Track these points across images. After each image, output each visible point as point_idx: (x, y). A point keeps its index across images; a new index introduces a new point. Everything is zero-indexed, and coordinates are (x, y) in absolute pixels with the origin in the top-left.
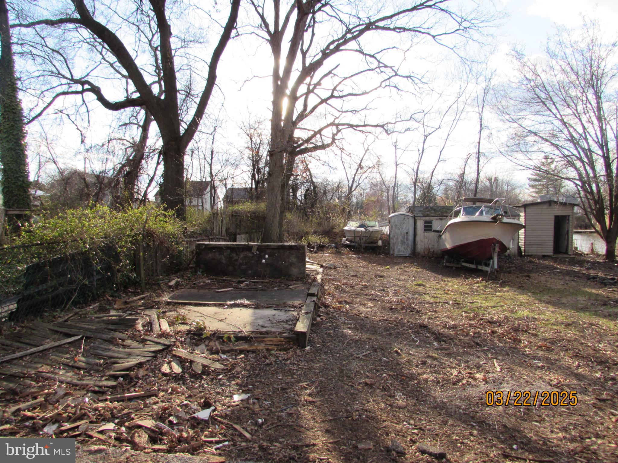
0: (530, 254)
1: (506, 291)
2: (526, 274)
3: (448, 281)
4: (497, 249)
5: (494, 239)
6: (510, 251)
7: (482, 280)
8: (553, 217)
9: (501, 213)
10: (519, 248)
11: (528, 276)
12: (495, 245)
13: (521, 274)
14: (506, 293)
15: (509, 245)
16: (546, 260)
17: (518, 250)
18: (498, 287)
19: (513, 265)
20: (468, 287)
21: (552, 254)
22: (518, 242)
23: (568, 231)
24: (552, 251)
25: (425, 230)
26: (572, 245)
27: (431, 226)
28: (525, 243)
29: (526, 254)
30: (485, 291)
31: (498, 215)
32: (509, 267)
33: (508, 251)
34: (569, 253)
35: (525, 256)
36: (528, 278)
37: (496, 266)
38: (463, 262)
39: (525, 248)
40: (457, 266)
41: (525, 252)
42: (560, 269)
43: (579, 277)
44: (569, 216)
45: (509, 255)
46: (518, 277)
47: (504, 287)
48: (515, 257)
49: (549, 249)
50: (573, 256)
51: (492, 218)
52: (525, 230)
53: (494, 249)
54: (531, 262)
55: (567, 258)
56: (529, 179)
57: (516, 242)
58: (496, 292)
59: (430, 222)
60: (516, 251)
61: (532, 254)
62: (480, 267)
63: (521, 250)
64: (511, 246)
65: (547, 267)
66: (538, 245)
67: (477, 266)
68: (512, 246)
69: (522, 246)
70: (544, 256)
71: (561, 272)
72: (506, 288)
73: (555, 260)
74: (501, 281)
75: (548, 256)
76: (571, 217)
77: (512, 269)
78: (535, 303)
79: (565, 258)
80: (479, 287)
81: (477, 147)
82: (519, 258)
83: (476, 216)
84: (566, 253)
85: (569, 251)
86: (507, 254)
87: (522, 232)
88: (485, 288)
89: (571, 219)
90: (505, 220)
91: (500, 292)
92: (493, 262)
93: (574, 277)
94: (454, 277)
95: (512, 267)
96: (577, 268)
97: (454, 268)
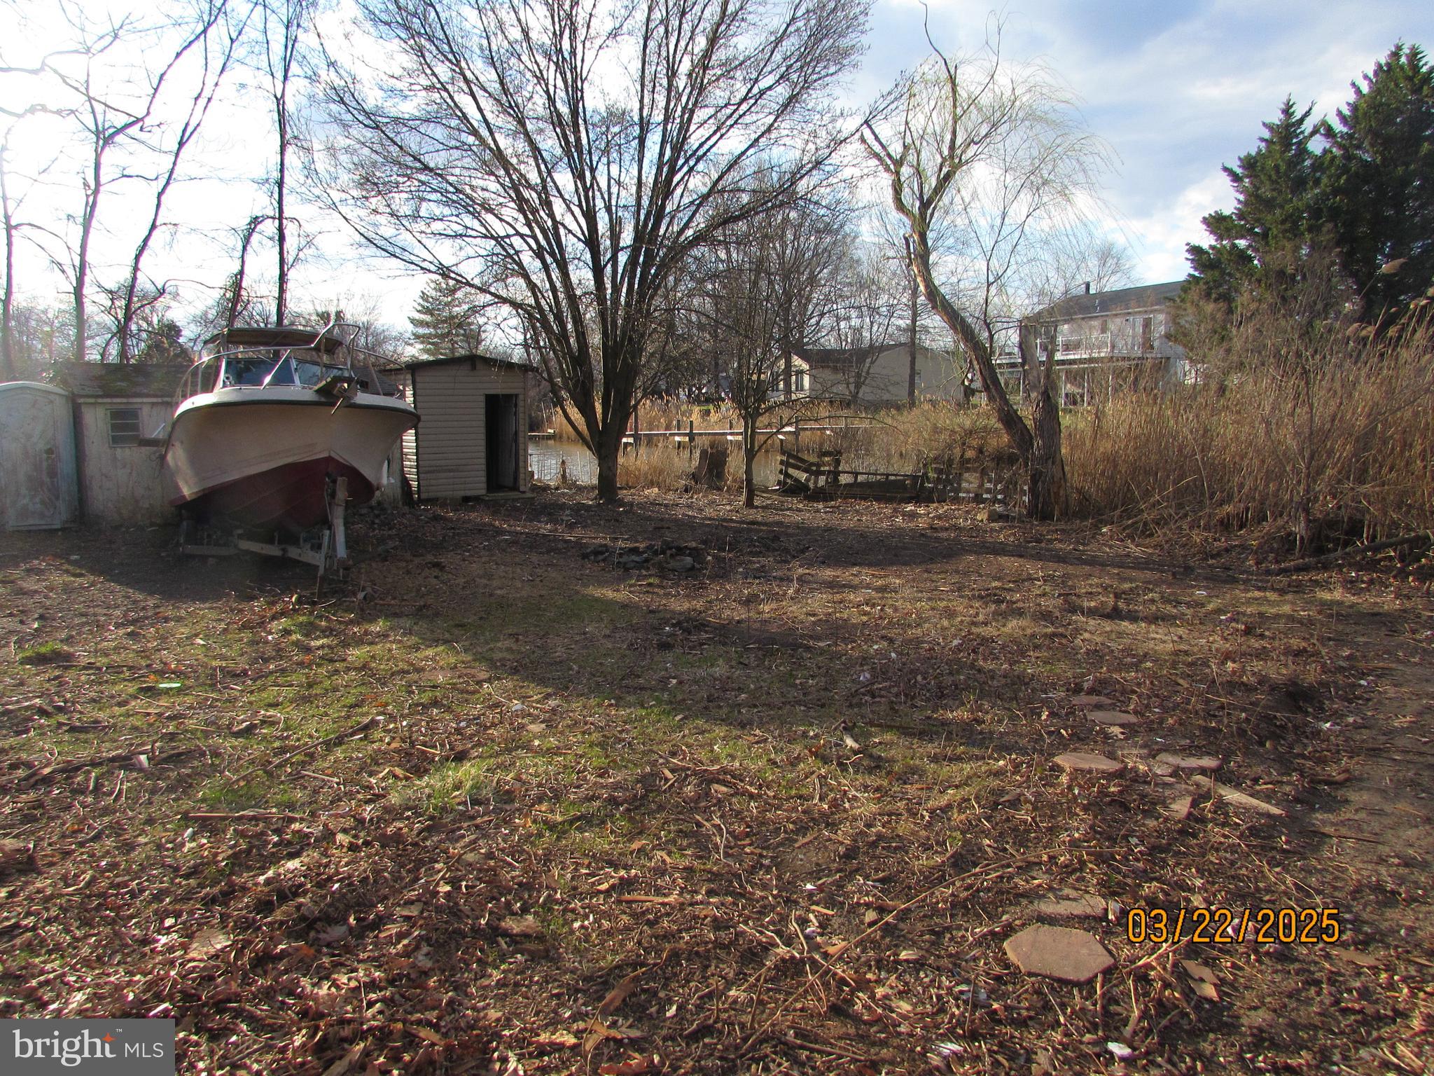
0: (432, 495)
1: (378, 635)
2: (430, 558)
3: (179, 619)
4: (342, 494)
5: (329, 460)
6: (382, 494)
7: (299, 601)
8: (483, 399)
9: (346, 374)
10: (405, 482)
11: (437, 565)
12: (334, 482)
13: (417, 560)
14: (378, 649)
15: (380, 478)
16: (473, 509)
17: (402, 488)
18: (351, 622)
19: (394, 532)
20: (246, 636)
21: (483, 492)
22: (403, 466)
23: (516, 433)
24: (484, 485)
25: (116, 440)
26: (526, 467)
27: (135, 428)
28: (417, 467)
29: (424, 496)
30: (308, 650)
31: (337, 380)
32: (382, 540)
33: (377, 493)
34: (522, 488)
35: (420, 501)
36: (436, 572)
37: (342, 552)
38: (240, 537)
39: (418, 480)
40: (224, 552)
41: (419, 492)
42: (510, 533)
43: (557, 551)
44: (517, 396)
45: (379, 503)
46: (408, 572)
47: (372, 620)
48: (396, 508)
49: (476, 483)
50: (529, 495)
51: (318, 391)
52: (416, 434)
53: (333, 495)
54: (436, 518)
55: (517, 500)
56: (413, 321)
57: (395, 467)
58: (346, 645)
59: (134, 414)
60: (399, 491)
61: (439, 495)
62: (293, 553)
63: (410, 486)
64: (385, 481)
65: (480, 530)
66: (450, 471)
67: (284, 550)
68: (386, 479)
69: (412, 476)
70: (466, 499)
71: (515, 543)
72: (378, 627)
73: (495, 508)
74: (361, 595)
75: (477, 499)
76: (521, 397)
77: (391, 544)
78: (480, 683)
79: (514, 500)
80: (287, 632)
81: (276, 196)
82: (406, 509)
83: (266, 387)
84: (515, 488)
85: (522, 482)
86: (373, 502)
87: (409, 438)
88: (307, 635)
89: (521, 403)
90: (363, 398)
91: (359, 642)
92: (333, 538)
93: (548, 552)
94: (203, 600)
95: (390, 537)
96: (546, 528)
97: (211, 561)
